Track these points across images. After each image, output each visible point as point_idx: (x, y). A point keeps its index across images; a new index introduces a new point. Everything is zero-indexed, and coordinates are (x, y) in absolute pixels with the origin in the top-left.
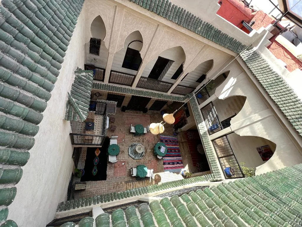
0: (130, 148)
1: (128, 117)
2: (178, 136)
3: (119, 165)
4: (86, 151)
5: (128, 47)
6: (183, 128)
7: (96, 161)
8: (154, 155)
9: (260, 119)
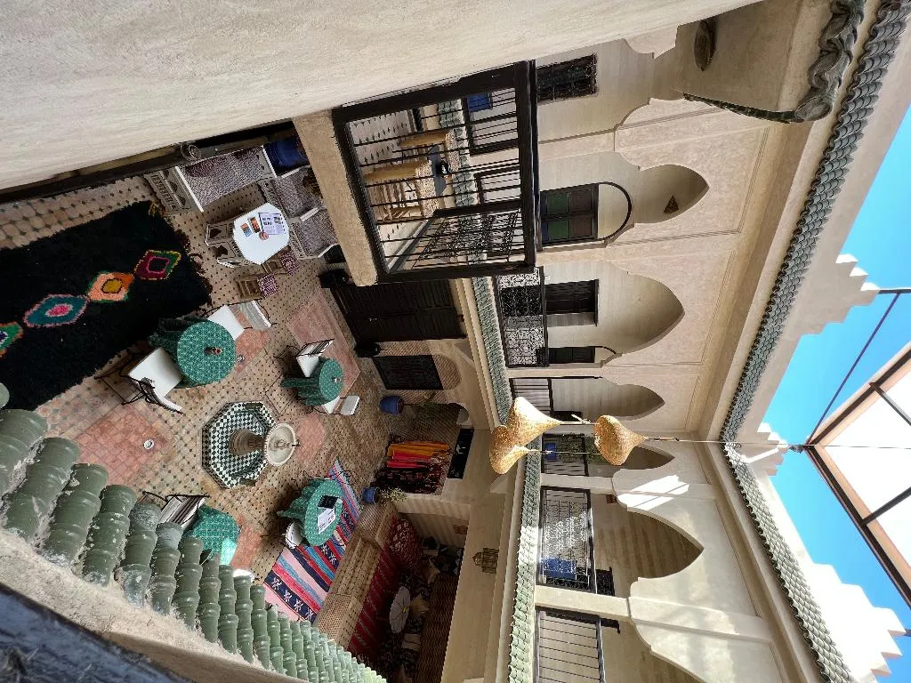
0: (237, 409)
1: (314, 311)
2: (372, 511)
3: (126, 432)
4: (70, 224)
5: (598, 184)
6: (411, 496)
7: (58, 310)
8: (273, 514)
9: (732, 632)
